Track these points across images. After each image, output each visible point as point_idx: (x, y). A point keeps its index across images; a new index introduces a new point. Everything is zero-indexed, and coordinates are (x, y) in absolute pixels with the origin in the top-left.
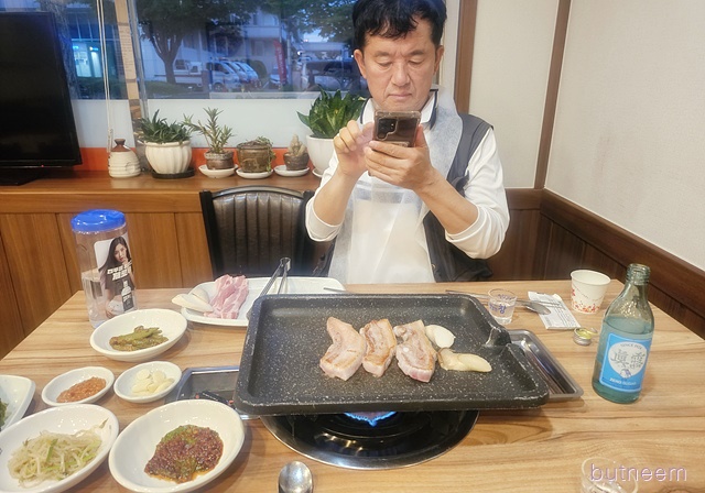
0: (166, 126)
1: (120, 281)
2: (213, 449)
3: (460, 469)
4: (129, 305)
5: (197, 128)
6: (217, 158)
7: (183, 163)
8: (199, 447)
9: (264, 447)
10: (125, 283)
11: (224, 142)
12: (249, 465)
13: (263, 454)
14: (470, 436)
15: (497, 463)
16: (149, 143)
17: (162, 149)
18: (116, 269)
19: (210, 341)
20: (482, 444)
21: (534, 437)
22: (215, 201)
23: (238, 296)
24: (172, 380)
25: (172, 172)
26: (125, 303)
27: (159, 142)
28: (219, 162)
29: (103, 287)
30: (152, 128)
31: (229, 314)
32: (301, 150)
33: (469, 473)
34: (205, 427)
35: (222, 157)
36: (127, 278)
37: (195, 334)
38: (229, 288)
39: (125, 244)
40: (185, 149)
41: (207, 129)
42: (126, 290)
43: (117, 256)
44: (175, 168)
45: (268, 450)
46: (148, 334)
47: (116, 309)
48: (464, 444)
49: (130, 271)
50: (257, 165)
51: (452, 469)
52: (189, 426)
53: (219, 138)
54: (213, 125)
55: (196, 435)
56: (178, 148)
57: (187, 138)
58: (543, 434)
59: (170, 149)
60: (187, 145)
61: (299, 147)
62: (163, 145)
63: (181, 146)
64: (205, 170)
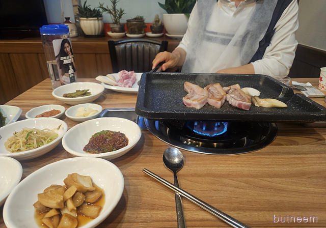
0: (90, 10)
1: (67, 65)
2: (123, 141)
3: (273, 156)
4: (72, 80)
5: (106, 10)
6: (116, 27)
7: (99, 30)
8: (115, 140)
9: (152, 142)
10: (70, 67)
11: (120, 17)
12: (143, 150)
13: (152, 146)
14: (275, 141)
15: (295, 154)
16: (82, 18)
17: (88, 21)
18: (65, 58)
19: (117, 99)
20: (283, 145)
21: (315, 143)
22: (116, 47)
23: (131, 80)
24: (97, 111)
25: (93, 34)
26: (71, 78)
27: (87, 17)
28: (117, 29)
29: (58, 67)
30: (84, 10)
31: (127, 86)
32: (160, 23)
33: (279, 158)
34: (117, 131)
35: (119, 26)
36: (71, 64)
37: (109, 96)
38: (126, 76)
39: (69, 44)
40: (100, 22)
41: (111, 11)
42: (71, 71)
43: (65, 50)
44: (95, 32)
45: (154, 144)
46: (83, 93)
47: (66, 81)
48: (272, 145)
49: (73, 61)
50: (137, 30)
51: (268, 156)
52: (108, 131)
53: (117, 15)
54: (114, 8)
55: (112, 135)
56: (96, 21)
57: (101, 16)
58: (319, 142)
59: (92, 21)
60: (101, 20)
61: (158, 21)
62: (89, 19)
63: (98, 20)
64: (110, 33)
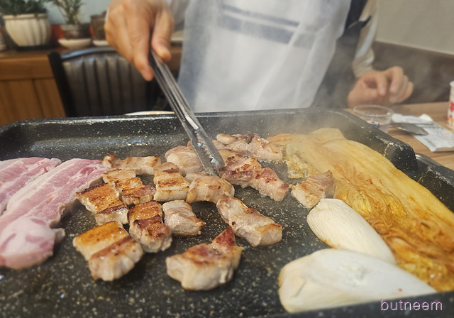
16: (6, 16)
17: (18, 22)
27: (15, 14)
28: (75, 33)
35: (77, 27)
40: (42, 23)
44: (35, 41)
56: (34, 22)
59: (25, 22)
60: (44, 17)
62: (19, 16)
63: (37, 18)
64: (63, 42)
